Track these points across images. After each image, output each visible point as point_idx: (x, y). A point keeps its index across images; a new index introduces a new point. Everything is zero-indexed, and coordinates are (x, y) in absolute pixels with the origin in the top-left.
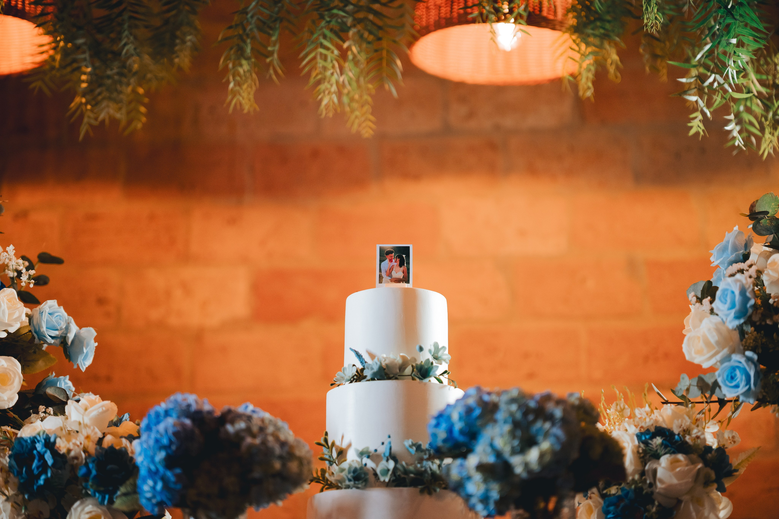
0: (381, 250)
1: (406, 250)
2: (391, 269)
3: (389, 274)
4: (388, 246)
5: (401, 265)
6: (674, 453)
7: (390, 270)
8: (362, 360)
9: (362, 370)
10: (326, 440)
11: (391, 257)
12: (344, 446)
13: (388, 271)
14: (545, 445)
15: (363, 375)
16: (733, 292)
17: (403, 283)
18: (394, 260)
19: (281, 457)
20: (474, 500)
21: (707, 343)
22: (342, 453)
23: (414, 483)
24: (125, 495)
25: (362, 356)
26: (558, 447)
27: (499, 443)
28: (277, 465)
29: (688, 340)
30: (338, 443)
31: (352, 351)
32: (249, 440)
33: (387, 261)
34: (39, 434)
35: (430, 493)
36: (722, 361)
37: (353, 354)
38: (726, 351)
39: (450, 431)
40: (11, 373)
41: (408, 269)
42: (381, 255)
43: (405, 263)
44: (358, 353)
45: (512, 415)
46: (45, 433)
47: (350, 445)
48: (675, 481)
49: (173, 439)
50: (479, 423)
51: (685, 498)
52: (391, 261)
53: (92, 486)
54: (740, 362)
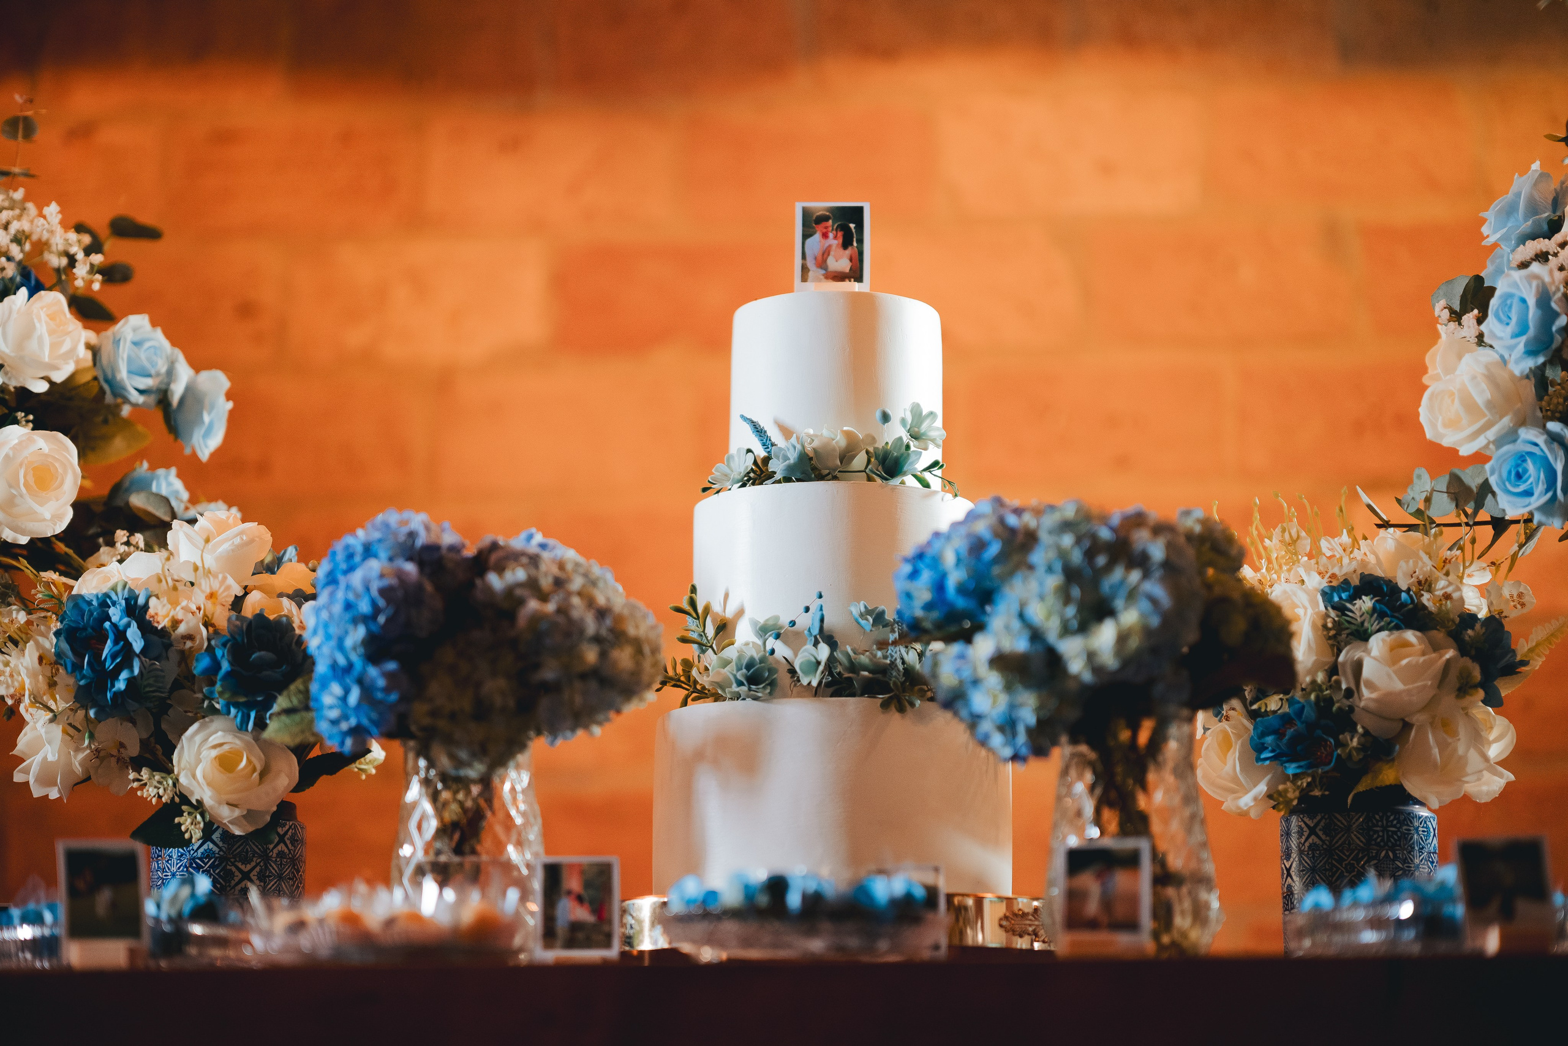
0: (806, 213)
1: (856, 214)
2: (826, 253)
3: (822, 264)
4: (820, 205)
5: (846, 244)
6: (1397, 628)
7: (823, 254)
8: (765, 441)
9: (766, 460)
10: (693, 603)
11: (826, 228)
12: (729, 613)
13: (820, 258)
14: (1130, 617)
15: (767, 470)
16: (1523, 301)
17: (850, 281)
18: (831, 235)
19: (597, 639)
20: (986, 726)
21: (1470, 406)
22: (724, 628)
23: (870, 689)
24: (288, 712)
25: (765, 432)
26: (1155, 621)
27: (1037, 612)
28: (591, 655)
29: (1431, 399)
30: (717, 608)
31: (745, 421)
32: (533, 605)
33: (817, 237)
34: (114, 589)
35: (901, 710)
36: (1499, 442)
37: (747, 428)
38: (1506, 421)
39: (939, 587)
40: (57, 465)
41: (861, 253)
42: (806, 224)
43: (853, 241)
44: (757, 426)
45: (1063, 554)
46: (127, 587)
47: (740, 613)
48: (1398, 686)
49: (381, 603)
50: (996, 570)
51: (1418, 719)
52: (825, 236)
53: (221, 694)
54: (1536, 445)
